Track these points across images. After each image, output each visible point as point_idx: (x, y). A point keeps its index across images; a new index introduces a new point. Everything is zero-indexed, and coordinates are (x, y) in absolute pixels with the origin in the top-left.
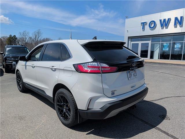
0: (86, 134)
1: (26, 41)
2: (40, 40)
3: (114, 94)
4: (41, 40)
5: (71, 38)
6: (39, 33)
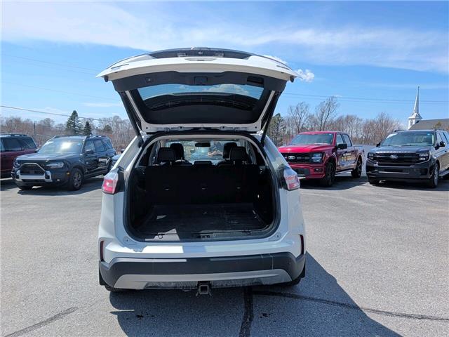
0: (111, 312)
1: (301, 124)
2: (332, 120)
4: (334, 120)
5: (417, 111)
6: (330, 104)
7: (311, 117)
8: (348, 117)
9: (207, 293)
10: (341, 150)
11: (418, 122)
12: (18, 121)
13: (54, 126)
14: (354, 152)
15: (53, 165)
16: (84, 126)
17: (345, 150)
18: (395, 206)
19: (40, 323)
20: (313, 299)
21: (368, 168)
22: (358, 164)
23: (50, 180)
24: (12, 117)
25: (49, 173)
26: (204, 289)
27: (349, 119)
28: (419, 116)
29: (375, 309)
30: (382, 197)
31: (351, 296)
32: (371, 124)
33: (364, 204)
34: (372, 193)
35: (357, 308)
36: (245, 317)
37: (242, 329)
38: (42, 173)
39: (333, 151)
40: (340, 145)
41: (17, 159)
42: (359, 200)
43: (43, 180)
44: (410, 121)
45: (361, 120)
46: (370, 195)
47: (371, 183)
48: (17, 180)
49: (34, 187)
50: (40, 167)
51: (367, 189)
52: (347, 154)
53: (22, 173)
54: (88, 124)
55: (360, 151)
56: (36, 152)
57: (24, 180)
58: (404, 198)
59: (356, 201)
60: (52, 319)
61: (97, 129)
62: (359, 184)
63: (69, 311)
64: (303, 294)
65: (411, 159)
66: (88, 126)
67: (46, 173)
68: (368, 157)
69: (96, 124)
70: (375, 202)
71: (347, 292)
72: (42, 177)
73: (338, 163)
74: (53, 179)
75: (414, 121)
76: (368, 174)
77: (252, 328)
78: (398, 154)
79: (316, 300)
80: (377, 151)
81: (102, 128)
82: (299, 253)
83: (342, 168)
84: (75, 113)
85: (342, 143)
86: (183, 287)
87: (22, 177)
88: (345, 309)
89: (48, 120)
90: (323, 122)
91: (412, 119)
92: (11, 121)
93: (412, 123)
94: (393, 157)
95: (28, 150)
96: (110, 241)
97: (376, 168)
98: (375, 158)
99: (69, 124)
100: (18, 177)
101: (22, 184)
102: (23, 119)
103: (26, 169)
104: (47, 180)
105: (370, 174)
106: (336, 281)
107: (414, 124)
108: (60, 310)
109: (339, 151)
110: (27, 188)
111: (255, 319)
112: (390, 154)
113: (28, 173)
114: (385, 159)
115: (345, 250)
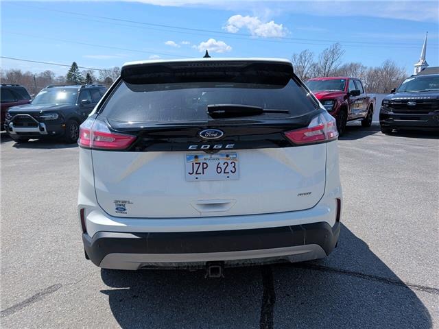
0: (102, 291)
1: (305, 73)
2: (336, 69)
3: (125, 210)
4: (338, 68)
5: (424, 58)
6: (334, 52)
7: (314, 65)
8: (352, 65)
9: (219, 276)
10: (353, 98)
11: (424, 69)
12: (18, 74)
13: (55, 78)
14: (366, 99)
15: (47, 117)
16: (85, 78)
17: (357, 97)
18: (415, 157)
19: (15, 307)
20: (345, 272)
21: (382, 116)
22: (369, 112)
23: (45, 132)
24: (13, 70)
25: (43, 125)
26: (215, 271)
27: (353, 67)
28: (425, 63)
29: (424, 285)
30: (398, 147)
31: (390, 267)
32: (376, 72)
33: (380, 155)
34: (387, 143)
35: (401, 283)
36: (265, 297)
37: (263, 315)
38: (35, 125)
39: (345, 98)
40: (352, 92)
41: (9, 110)
42: (375, 150)
43: (37, 133)
44: (416, 68)
45: (366, 68)
46: (385, 145)
47: (383, 133)
48: (11, 132)
49: (30, 140)
50: (34, 118)
51: (379, 138)
52: (359, 102)
53: (16, 125)
54: (88, 76)
55: (372, 98)
56: (29, 103)
57: (18, 133)
58: (423, 148)
59: (371, 152)
60: (29, 301)
61: (98, 81)
62: (371, 134)
63: (51, 290)
64: (332, 265)
65: (431, 105)
66: (89, 78)
67: (40, 126)
68: (383, 104)
69: (97, 75)
70: (393, 153)
71: (385, 262)
72: (36, 130)
73: (349, 112)
74: (48, 132)
75: (420, 68)
76: (381, 123)
77: (275, 313)
78: (416, 101)
79: (349, 273)
80: (393, 97)
81: (103, 80)
82: (334, 221)
83: (353, 116)
84: (74, 64)
85: (355, 89)
86: (188, 267)
87: (15, 130)
88: (386, 286)
89: (48, 72)
90: (327, 70)
91: (418, 67)
92: (11, 73)
93: (417, 70)
94: (410, 103)
95: (22, 101)
96: (91, 209)
97: (390, 116)
98: (390, 106)
99: (69, 76)
100: (11, 130)
101: (17, 137)
102: (23, 72)
103: (19, 121)
104: (42, 133)
105: (384, 123)
106: (368, 247)
107: (419, 71)
108: (41, 287)
109: (352, 98)
110: (22, 141)
111: (278, 300)
112: (407, 101)
113: (21, 126)
114: (401, 106)
115: (371, 209)
